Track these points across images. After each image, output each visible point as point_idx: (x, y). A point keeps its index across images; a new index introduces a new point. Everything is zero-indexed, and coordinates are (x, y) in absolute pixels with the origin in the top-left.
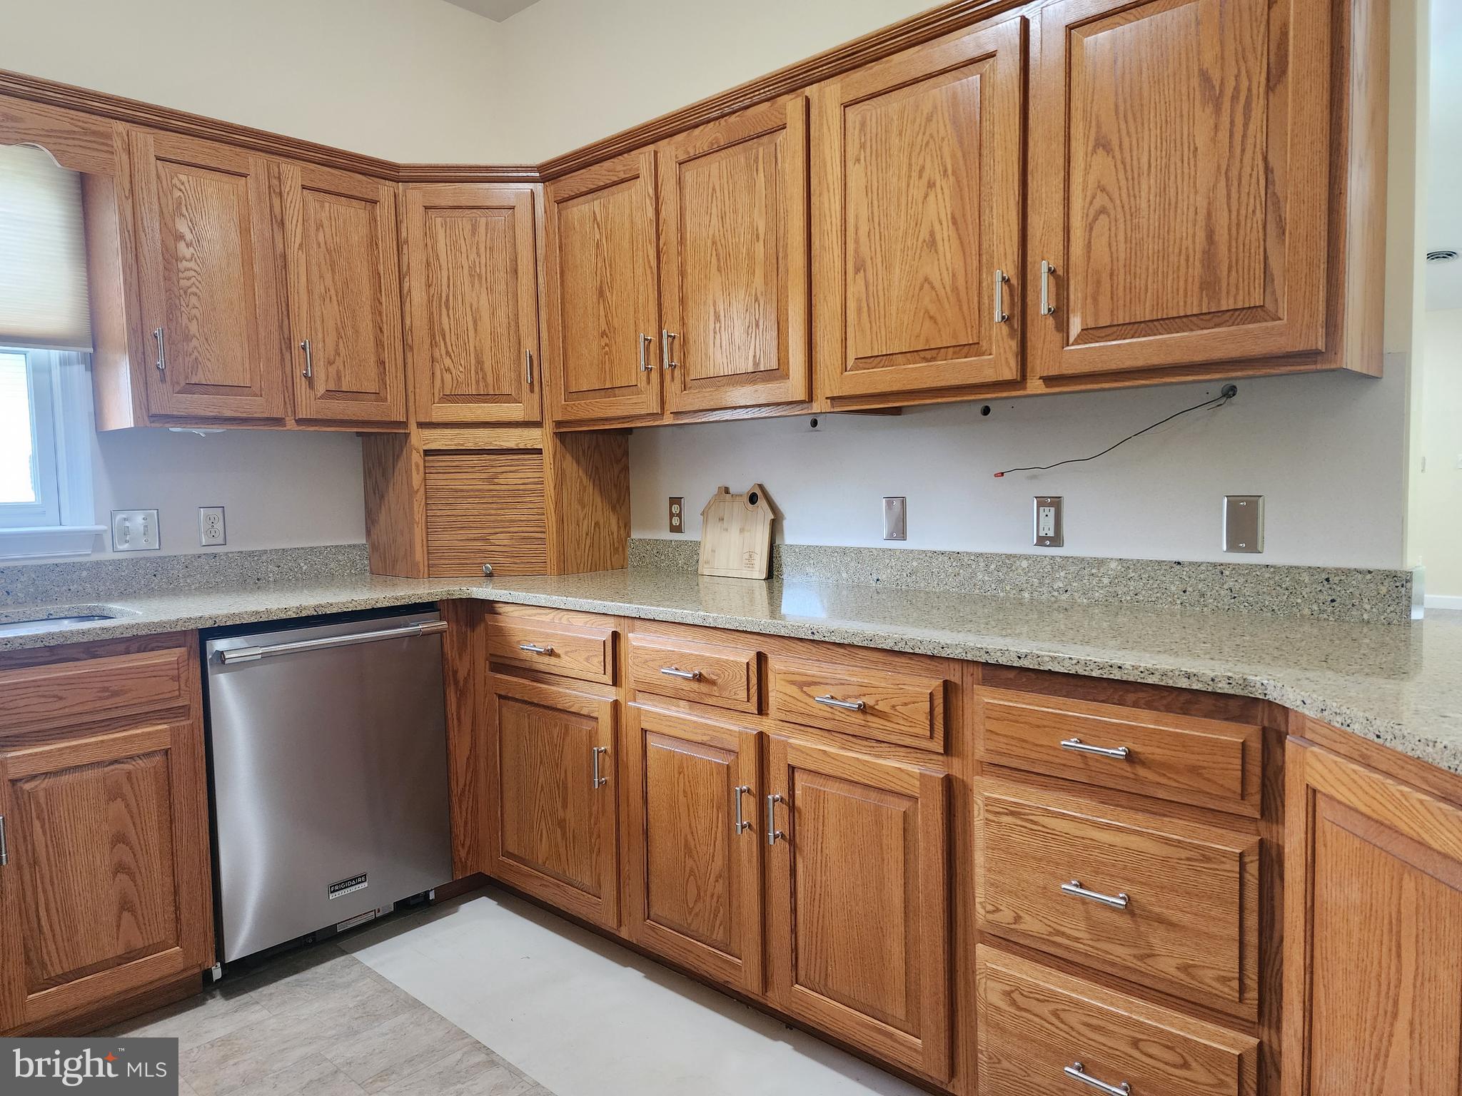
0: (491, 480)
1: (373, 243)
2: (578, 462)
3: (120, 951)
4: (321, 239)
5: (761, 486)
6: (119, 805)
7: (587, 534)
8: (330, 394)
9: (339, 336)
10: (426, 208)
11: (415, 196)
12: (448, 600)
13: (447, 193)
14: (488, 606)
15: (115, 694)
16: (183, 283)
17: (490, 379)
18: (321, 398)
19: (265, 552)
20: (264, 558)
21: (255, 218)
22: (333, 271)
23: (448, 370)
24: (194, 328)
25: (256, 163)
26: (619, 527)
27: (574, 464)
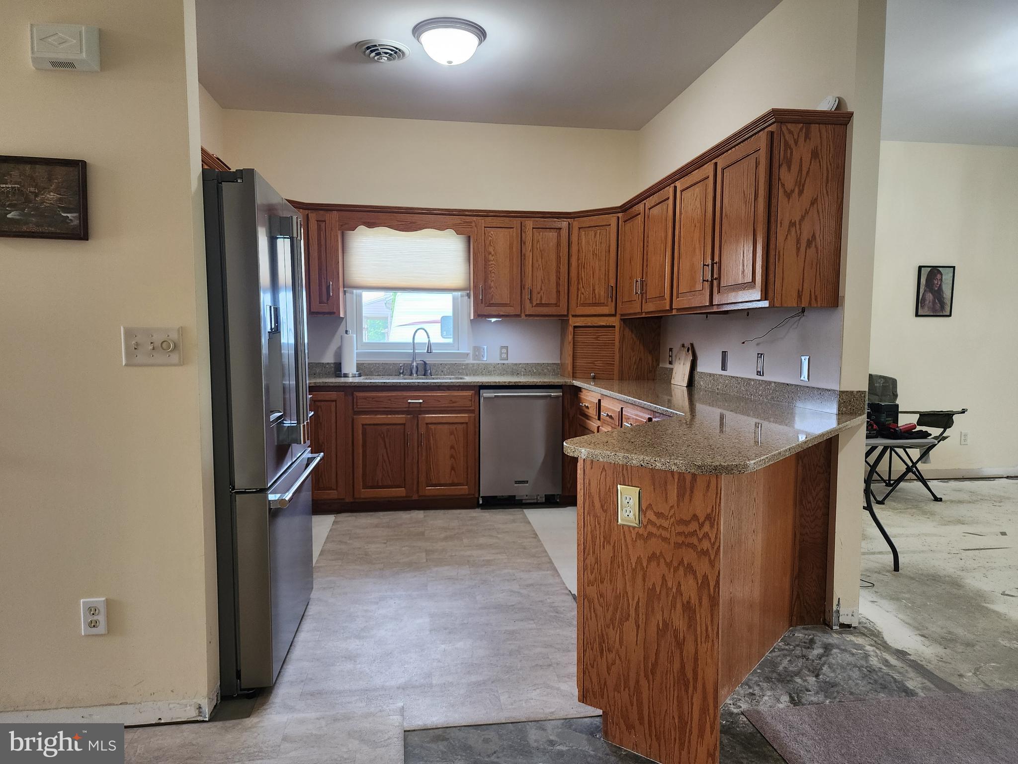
0: (597, 338)
1: (558, 244)
2: (632, 332)
3: (451, 482)
4: (538, 247)
5: (692, 345)
6: (452, 437)
7: (635, 363)
8: (538, 305)
9: (542, 282)
10: (579, 228)
11: (576, 224)
12: (565, 385)
13: (587, 222)
14: (579, 389)
15: (454, 403)
16: (490, 269)
17: (597, 297)
18: (535, 306)
19: (521, 364)
20: (520, 366)
21: (515, 243)
22: (542, 258)
23: (583, 294)
24: (492, 284)
25: (516, 222)
26: (653, 361)
27: (630, 333)
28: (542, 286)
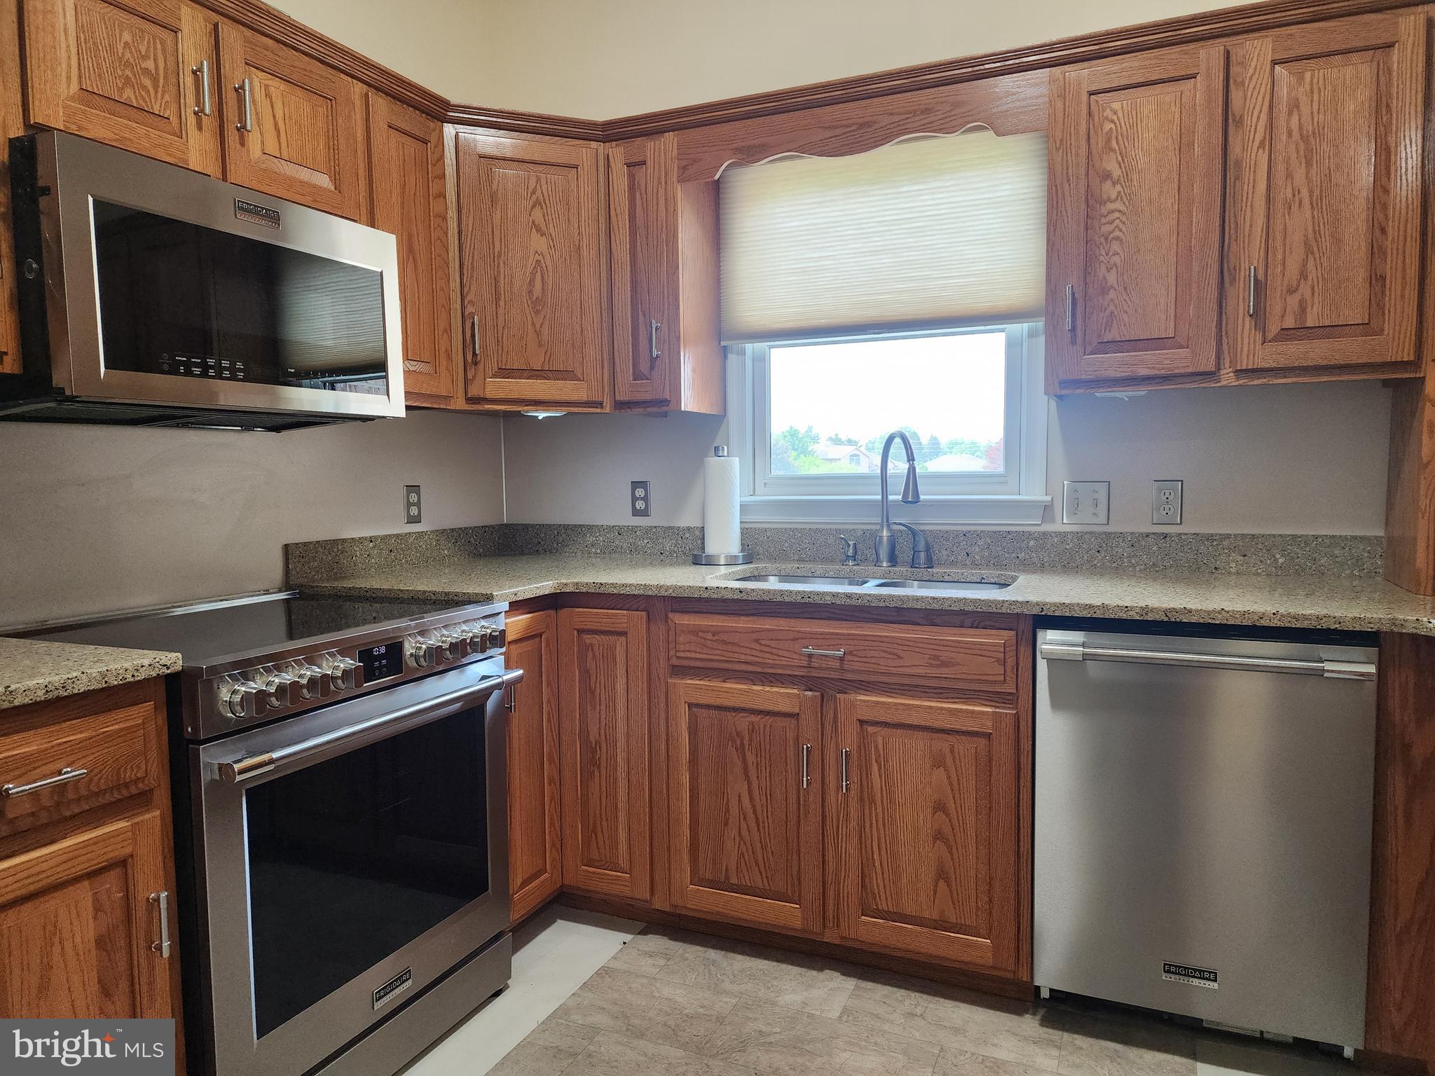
3: (935, 916)
4: (1295, 126)
6: (940, 774)
8: (1286, 334)
9: (1310, 251)
15: (945, 664)
16: (1106, 229)
18: (1274, 340)
19: (1228, 536)
20: (1226, 543)
21: (1201, 127)
22: (1309, 164)
24: (1112, 278)
28: (1305, 265)
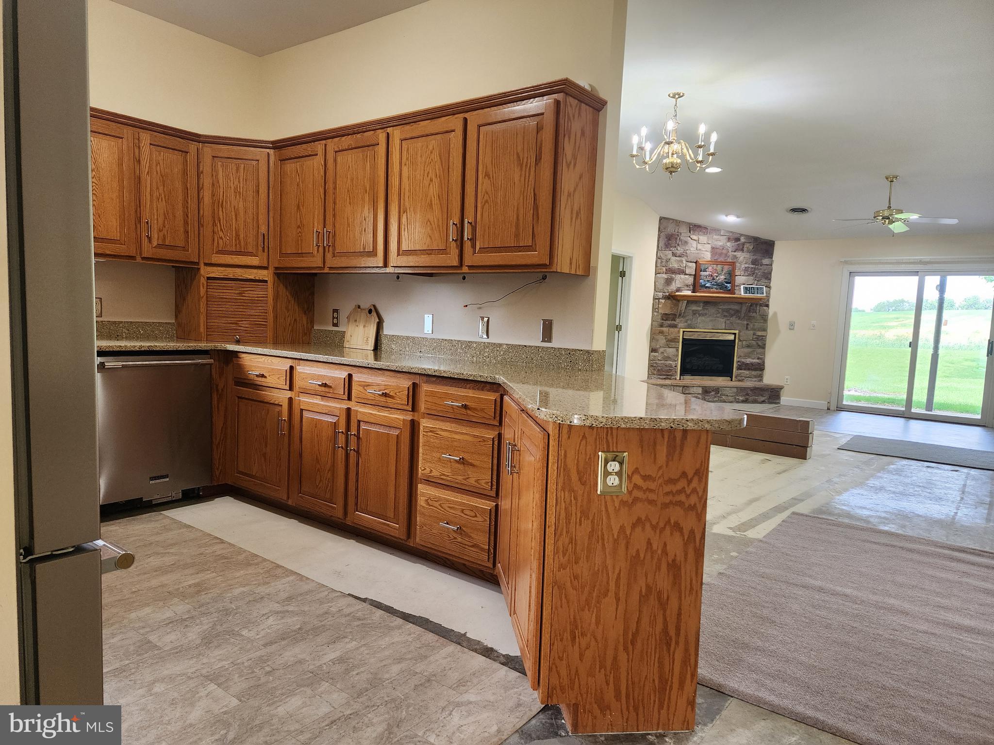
0: (240, 294)
1: (185, 172)
2: (286, 288)
4: (159, 170)
5: (374, 306)
7: (290, 325)
8: (159, 246)
9: (165, 218)
10: (213, 157)
11: (208, 151)
12: (215, 350)
13: (224, 151)
14: (235, 354)
17: (242, 244)
18: (155, 248)
19: (122, 322)
20: (121, 325)
21: (126, 159)
22: (164, 186)
23: (221, 238)
25: (127, 132)
26: (307, 323)
27: (284, 290)
28: (164, 223)
